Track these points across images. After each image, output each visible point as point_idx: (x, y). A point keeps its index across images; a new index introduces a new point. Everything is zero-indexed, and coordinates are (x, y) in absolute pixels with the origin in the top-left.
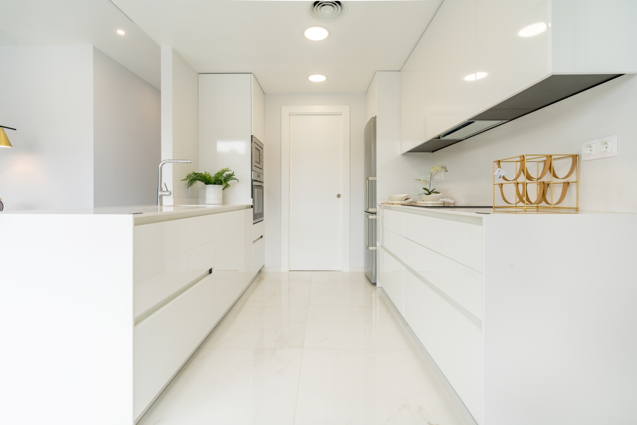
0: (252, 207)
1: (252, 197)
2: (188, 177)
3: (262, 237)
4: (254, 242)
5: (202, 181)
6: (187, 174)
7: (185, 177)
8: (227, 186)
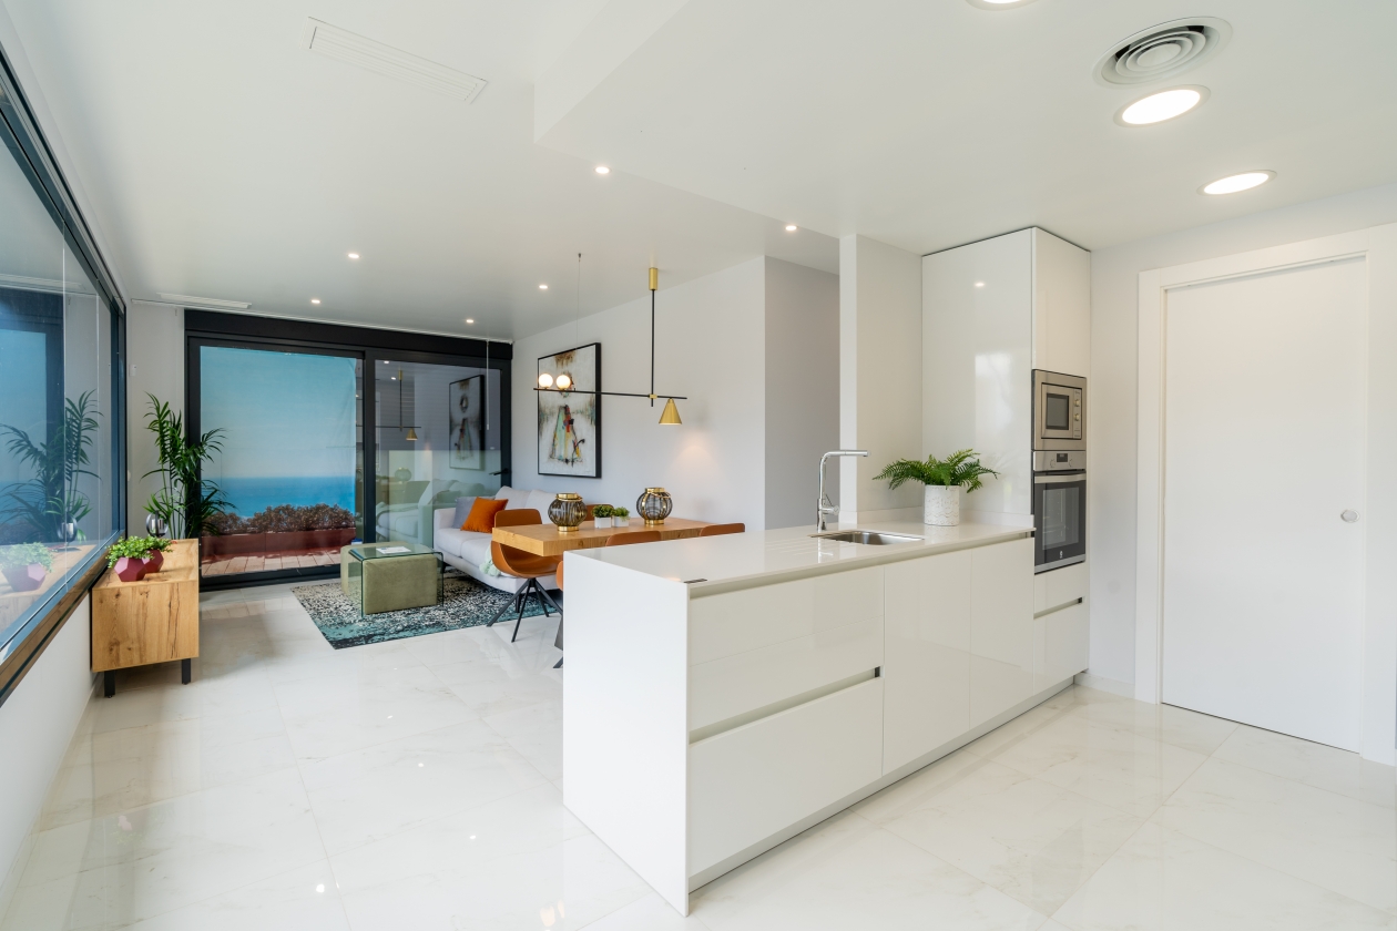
0: (1033, 534)
1: (1033, 512)
2: (888, 472)
3: (1080, 601)
4: (1037, 616)
5: (918, 477)
6: (884, 466)
7: (880, 473)
8: (976, 485)
